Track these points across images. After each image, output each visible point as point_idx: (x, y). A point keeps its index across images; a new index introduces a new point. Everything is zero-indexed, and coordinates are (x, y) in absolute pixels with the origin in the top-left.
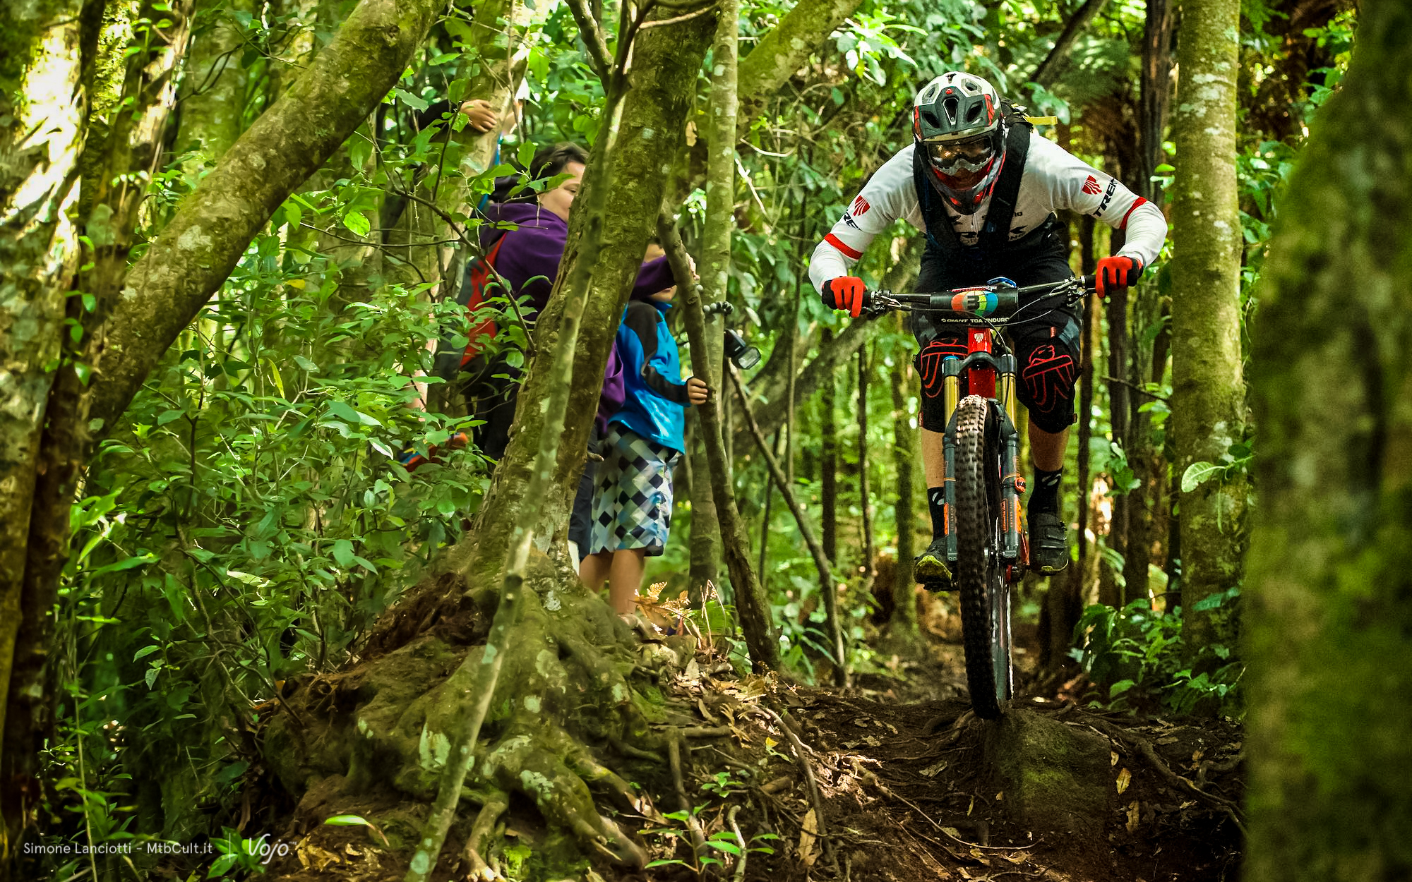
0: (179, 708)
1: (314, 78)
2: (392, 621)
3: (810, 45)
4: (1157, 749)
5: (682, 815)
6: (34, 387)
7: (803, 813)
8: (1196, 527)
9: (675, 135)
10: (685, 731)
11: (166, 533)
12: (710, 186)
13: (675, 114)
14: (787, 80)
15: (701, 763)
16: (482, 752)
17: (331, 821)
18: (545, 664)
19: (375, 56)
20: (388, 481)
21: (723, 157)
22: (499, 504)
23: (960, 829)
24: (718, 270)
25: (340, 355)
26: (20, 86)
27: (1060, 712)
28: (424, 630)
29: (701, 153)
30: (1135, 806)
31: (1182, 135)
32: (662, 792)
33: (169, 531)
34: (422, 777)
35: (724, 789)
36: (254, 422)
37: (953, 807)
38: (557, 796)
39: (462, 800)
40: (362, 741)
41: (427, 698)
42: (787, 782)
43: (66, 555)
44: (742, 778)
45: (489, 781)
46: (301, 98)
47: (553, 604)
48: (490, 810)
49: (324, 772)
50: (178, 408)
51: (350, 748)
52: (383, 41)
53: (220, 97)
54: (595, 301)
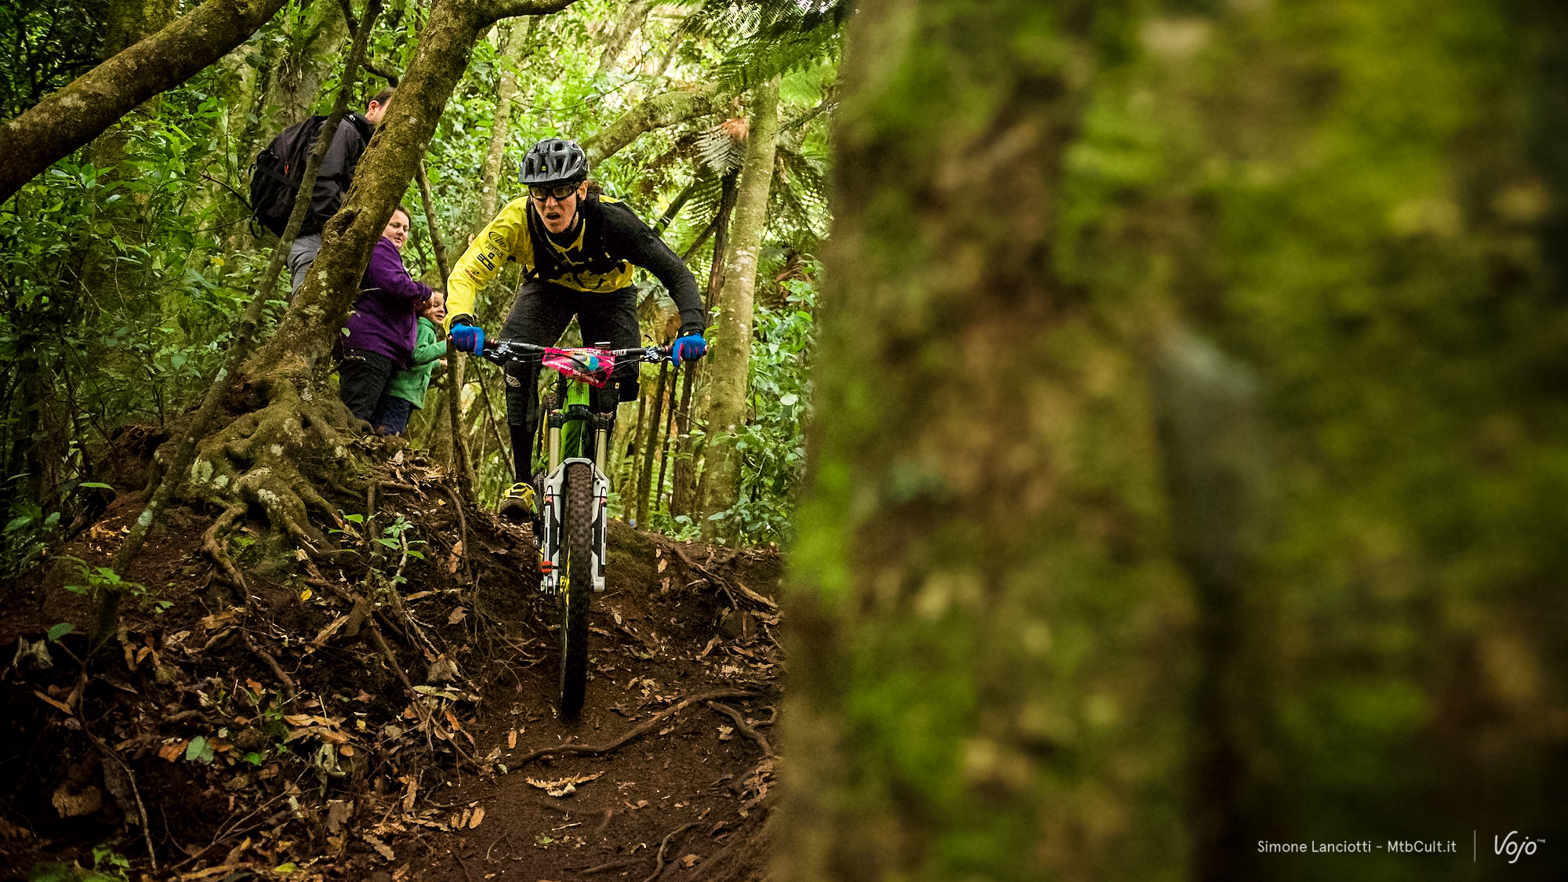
7: (454, 543)
10: (381, 483)
15: (391, 504)
16: (234, 477)
18: (291, 427)
30: (668, 580)
34: (190, 489)
38: (281, 507)
42: (447, 524)
44: (417, 517)
45: (236, 495)
48: (231, 513)
52: (236, 10)
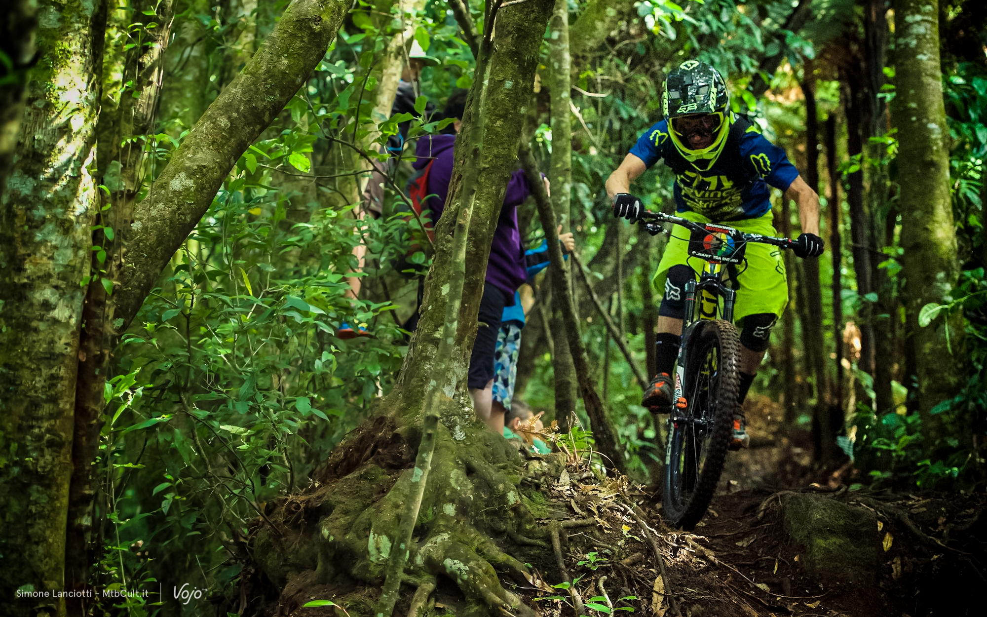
0: (190, 527)
1: (262, 59)
2: (342, 454)
3: (620, 12)
4: (911, 516)
5: (565, 585)
6: (72, 298)
7: (653, 579)
8: (927, 351)
9: (529, 84)
10: (563, 523)
11: (173, 399)
12: (553, 121)
13: (527, 69)
14: (604, 40)
15: (576, 546)
16: (415, 547)
17: (307, 605)
18: (457, 480)
19: (306, 39)
20: (331, 352)
21: (561, 99)
22: (415, 363)
23: (768, 584)
24: (563, 183)
25: (289, 261)
26: (50, 78)
27: (838, 493)
28: (366, 460)
29: (545, 97)
30: (898, 560)
31: (900, 61)
32: (550, 569)
33: (175, 398)
34: (372, 568)
35: (594, 565)
36: (231, 314)
37: (763, 568)
38: (472, 576)
39: (403, 583)
40: (326, 545)
41: (372, 510)
42: (640, 557)
43: (103, 420)
44: (607, 556)
45: (421, 568)
46: (253, 74)
47: (460, 435)
48: (423, 590)
49: (299, 568)
50: (176, 308)
51: (317, 549)
52: (311, 28)
53: (189, 78)
54: (477, 210)
